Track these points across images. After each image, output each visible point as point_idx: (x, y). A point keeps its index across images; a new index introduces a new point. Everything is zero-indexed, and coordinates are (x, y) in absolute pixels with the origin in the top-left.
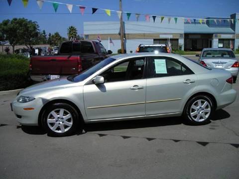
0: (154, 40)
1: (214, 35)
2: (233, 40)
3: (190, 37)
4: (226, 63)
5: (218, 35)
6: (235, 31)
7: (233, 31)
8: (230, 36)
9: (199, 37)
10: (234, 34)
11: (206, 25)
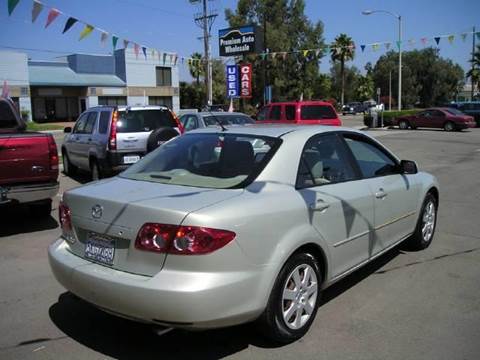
1: (89, 89)
2: (125, 98)
3: (42, 93)
5: (97, 89)
6: (125, 81)
7: (121, 82)
8: (118, 92)
9: (59, 93)
10: (125, 86)
11: (69, 69)
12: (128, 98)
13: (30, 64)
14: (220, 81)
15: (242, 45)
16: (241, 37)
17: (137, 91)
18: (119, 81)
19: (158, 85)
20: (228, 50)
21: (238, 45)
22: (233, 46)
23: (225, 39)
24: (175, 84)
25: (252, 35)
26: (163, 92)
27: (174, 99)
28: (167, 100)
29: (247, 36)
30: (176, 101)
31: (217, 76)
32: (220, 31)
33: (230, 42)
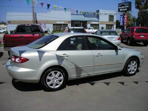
0: (53, 24)
1: (88, 22)
2: (98, 25)
3: (75, 23)
4: (114, 38)
5: (90, 22)
6: (99, 20)
7: (98, 20)
8: (97, 23)
9: (79, 23)
10: (99, 21)
11: (83, 16)
12: (100, 25)
13: (71, 14)
14: (129, 20)
15: (125, 8)
16: (125, 6)
17: (102, 23)
18: (97, 20)
19: (109, 21)
20: (121, 10)
21: (124, 8)
22: (122, 9)
23: (120, 7)
24: (115, 21)
25: (128, 5)
26: (111, 23)
27: (114, 25)
28: (112, 25)
29: (127, 5)
30: (115, 26)
31: (129, 19)
32: (119, 4)
33: (121, 7)
